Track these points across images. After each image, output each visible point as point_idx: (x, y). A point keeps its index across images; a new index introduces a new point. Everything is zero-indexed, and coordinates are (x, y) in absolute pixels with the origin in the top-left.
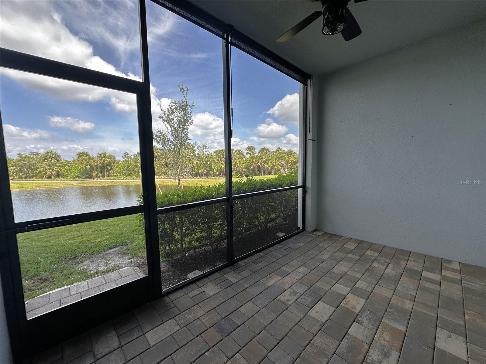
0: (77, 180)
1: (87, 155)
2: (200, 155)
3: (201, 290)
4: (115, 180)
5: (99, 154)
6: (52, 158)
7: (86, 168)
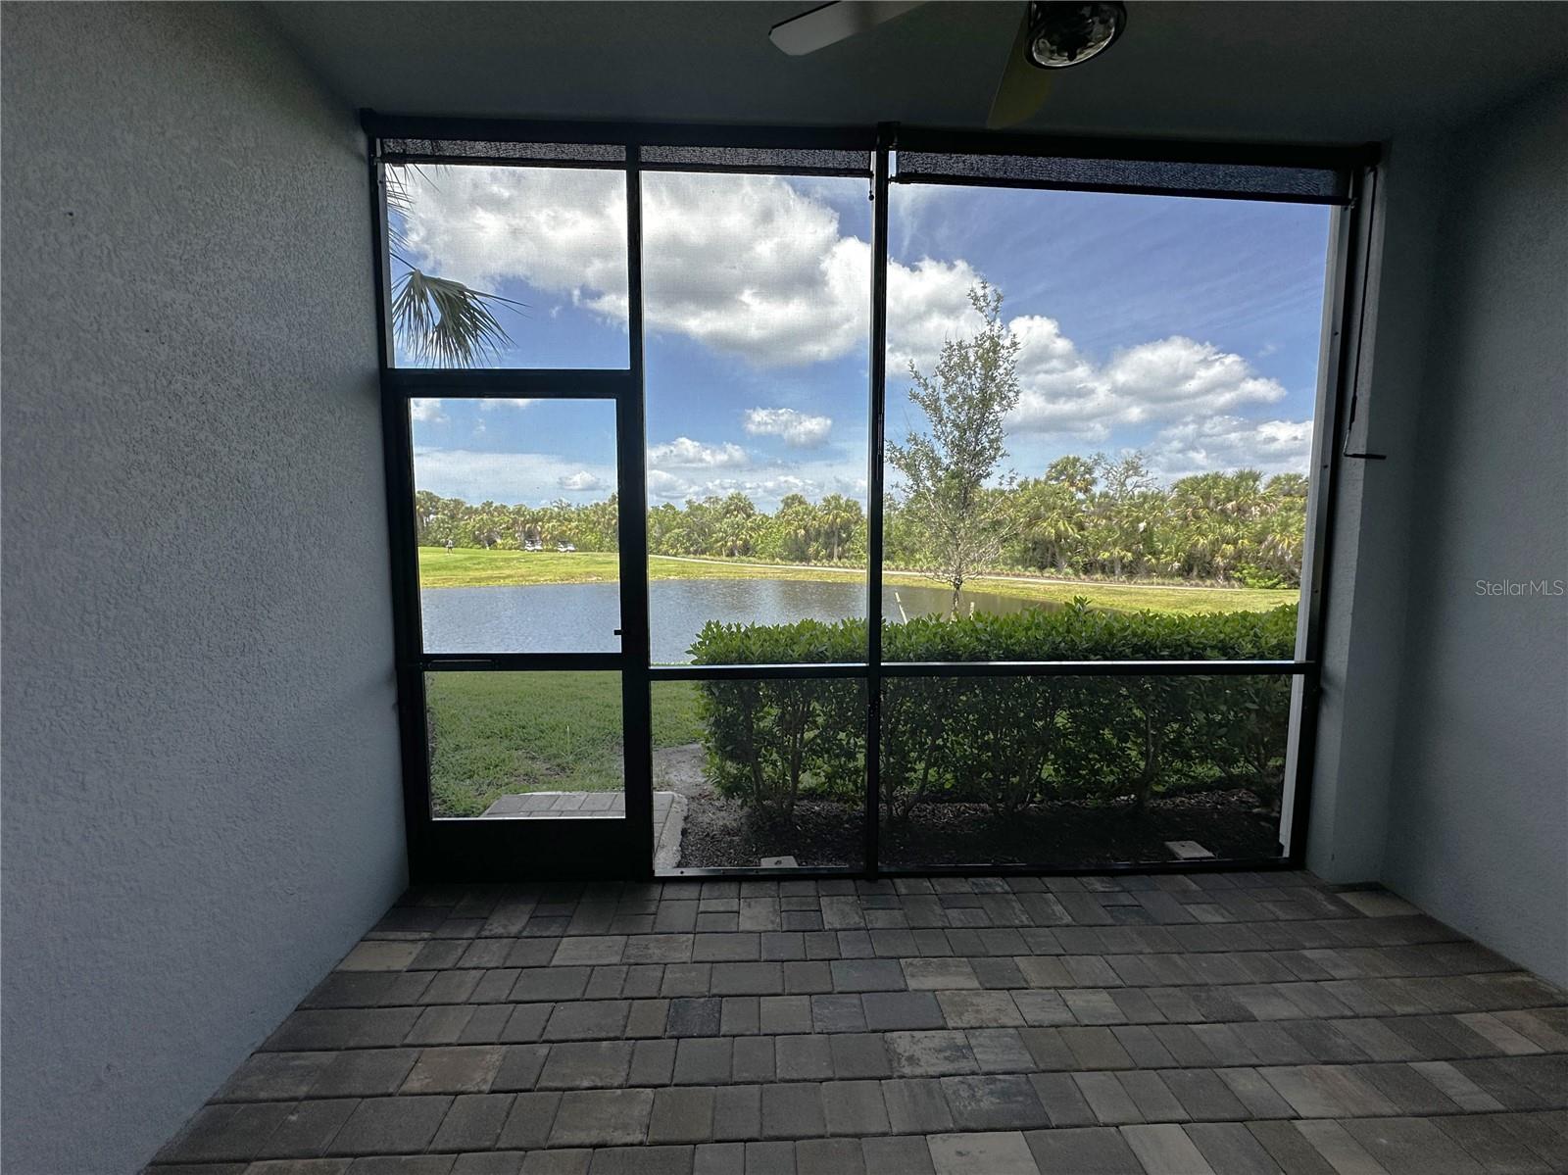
0: (777, 564)
1: (801, 503)
2: (1113, 498)
3: (734, 904)
4: (854, 568)
5: (825, 500)
6: (738, 509)
7: (796, 534)
